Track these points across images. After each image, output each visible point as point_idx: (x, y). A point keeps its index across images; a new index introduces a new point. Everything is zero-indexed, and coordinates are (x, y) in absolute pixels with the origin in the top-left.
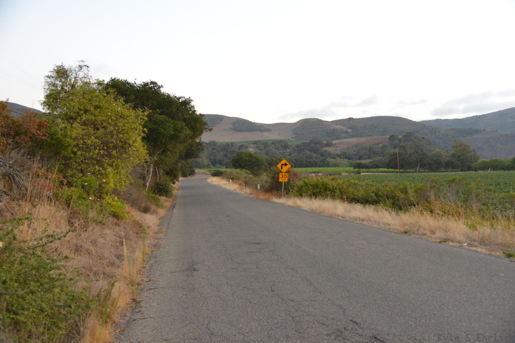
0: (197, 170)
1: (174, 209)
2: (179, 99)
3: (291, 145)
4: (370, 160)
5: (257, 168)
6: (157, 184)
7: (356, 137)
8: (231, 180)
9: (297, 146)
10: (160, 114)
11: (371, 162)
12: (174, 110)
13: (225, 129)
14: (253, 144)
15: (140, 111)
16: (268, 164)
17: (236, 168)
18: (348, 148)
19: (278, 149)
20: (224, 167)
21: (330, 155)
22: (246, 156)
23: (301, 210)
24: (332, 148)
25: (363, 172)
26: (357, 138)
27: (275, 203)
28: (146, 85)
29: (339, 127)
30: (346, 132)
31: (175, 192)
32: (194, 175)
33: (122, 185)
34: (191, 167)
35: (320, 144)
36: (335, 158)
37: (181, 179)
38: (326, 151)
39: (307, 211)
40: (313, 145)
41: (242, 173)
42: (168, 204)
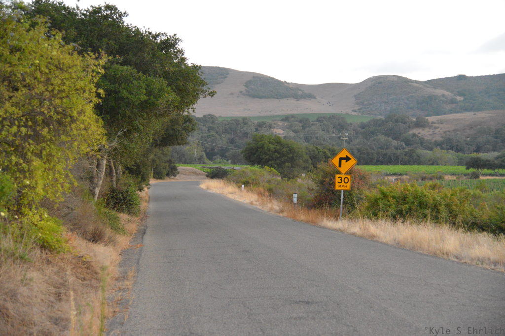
0: (181, 167)
1: (145, 237)
2: (156, 37)
3: (351, 124)
4: (496, 154)
5: (290, 165)
6: (113, 191)
7: (471, 110)
8: (243, 186)
9: (363, 126)
10: (122, 64)
11: (497, 158)
12: (147, 57)
13: (232, 94)
14: (282, 120)
15: (90, 58)
16: (310, 158)
17: (253, 163)
18: (455, 131)
19: (328, 131)
20: (230, 161)
21: (422, 143)
22: (270, 143)
23: (377, 241)
24: (427, 130)
25: (483, 175)
26: (472, 113)
27: (328, 229)
28: (97, 11)
29: (439, 92)
30: (453, 101)
31: (143, 205)
32: (175, 176)
33: (57, 191)
34: (170, 161)
35: (405, 123)
36: (431, 149)
37: (152, 181)
38: (414, 135)
39: (387, 245)
40: (391, 125)
41: (265, 173)
42: (133, 227)
